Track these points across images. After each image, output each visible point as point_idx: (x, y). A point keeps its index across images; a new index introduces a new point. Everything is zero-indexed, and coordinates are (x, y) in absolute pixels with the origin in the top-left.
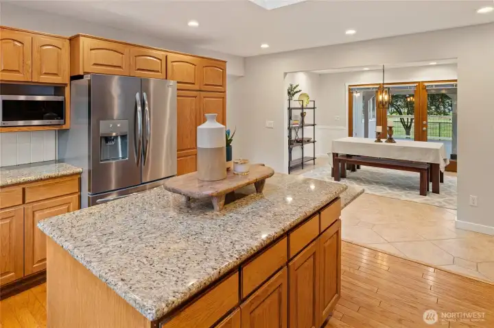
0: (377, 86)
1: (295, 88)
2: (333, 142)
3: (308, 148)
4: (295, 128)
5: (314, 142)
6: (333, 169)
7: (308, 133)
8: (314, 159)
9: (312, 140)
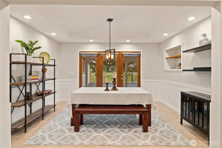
0: (98, 53)
1: (34, 44)
2: (72, 94)
3: (49, 100)
4: (35, 83)
5: (54, 93)
6: (72, 119)
7: (49, 86)
8: (54, 106)
9: (53, 91)
